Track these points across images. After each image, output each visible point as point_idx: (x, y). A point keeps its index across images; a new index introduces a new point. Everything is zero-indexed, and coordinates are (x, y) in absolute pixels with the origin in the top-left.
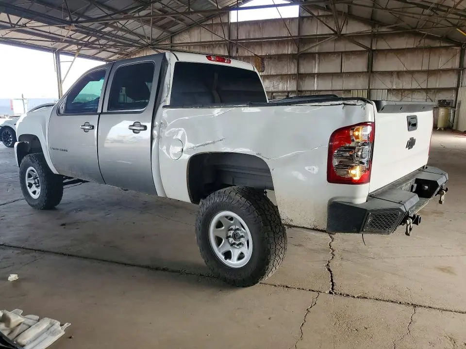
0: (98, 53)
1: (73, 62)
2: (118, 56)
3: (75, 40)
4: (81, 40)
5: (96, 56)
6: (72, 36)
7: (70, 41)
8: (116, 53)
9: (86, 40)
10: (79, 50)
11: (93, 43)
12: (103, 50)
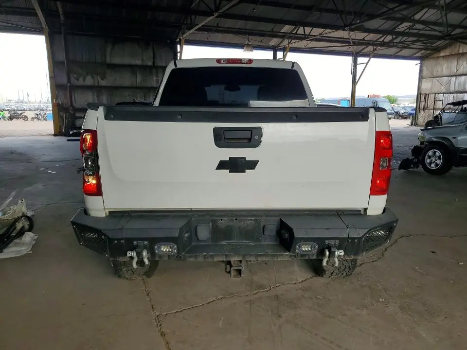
0: (398, 52)
1: (367, 63)
2: (423, 51)
3: (371, 42)
4: (376, 41)
5: (397, 54)
6: (365, 39)
7: (368, 43)
8: (421, 49)
9: (381, 40)
10: (375, 50)
11: (390, 42)
12: (405, 48)
